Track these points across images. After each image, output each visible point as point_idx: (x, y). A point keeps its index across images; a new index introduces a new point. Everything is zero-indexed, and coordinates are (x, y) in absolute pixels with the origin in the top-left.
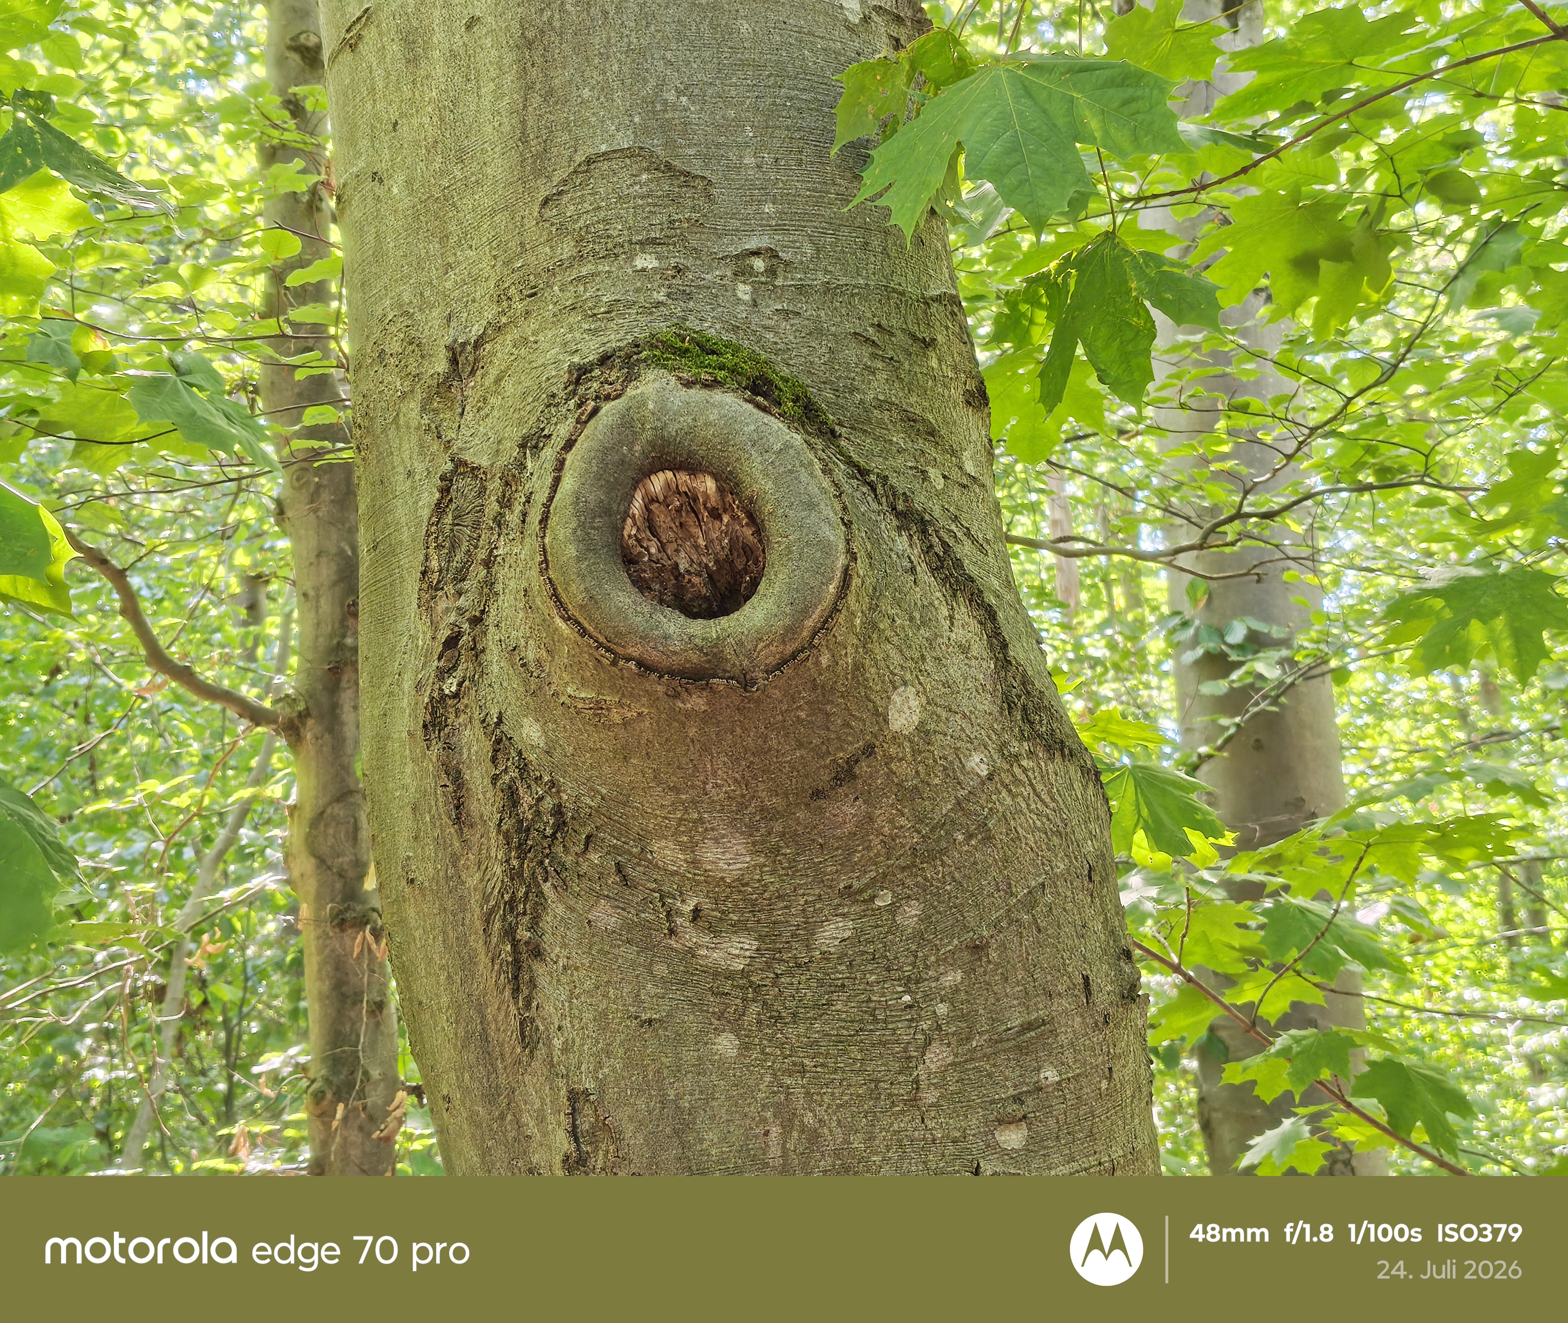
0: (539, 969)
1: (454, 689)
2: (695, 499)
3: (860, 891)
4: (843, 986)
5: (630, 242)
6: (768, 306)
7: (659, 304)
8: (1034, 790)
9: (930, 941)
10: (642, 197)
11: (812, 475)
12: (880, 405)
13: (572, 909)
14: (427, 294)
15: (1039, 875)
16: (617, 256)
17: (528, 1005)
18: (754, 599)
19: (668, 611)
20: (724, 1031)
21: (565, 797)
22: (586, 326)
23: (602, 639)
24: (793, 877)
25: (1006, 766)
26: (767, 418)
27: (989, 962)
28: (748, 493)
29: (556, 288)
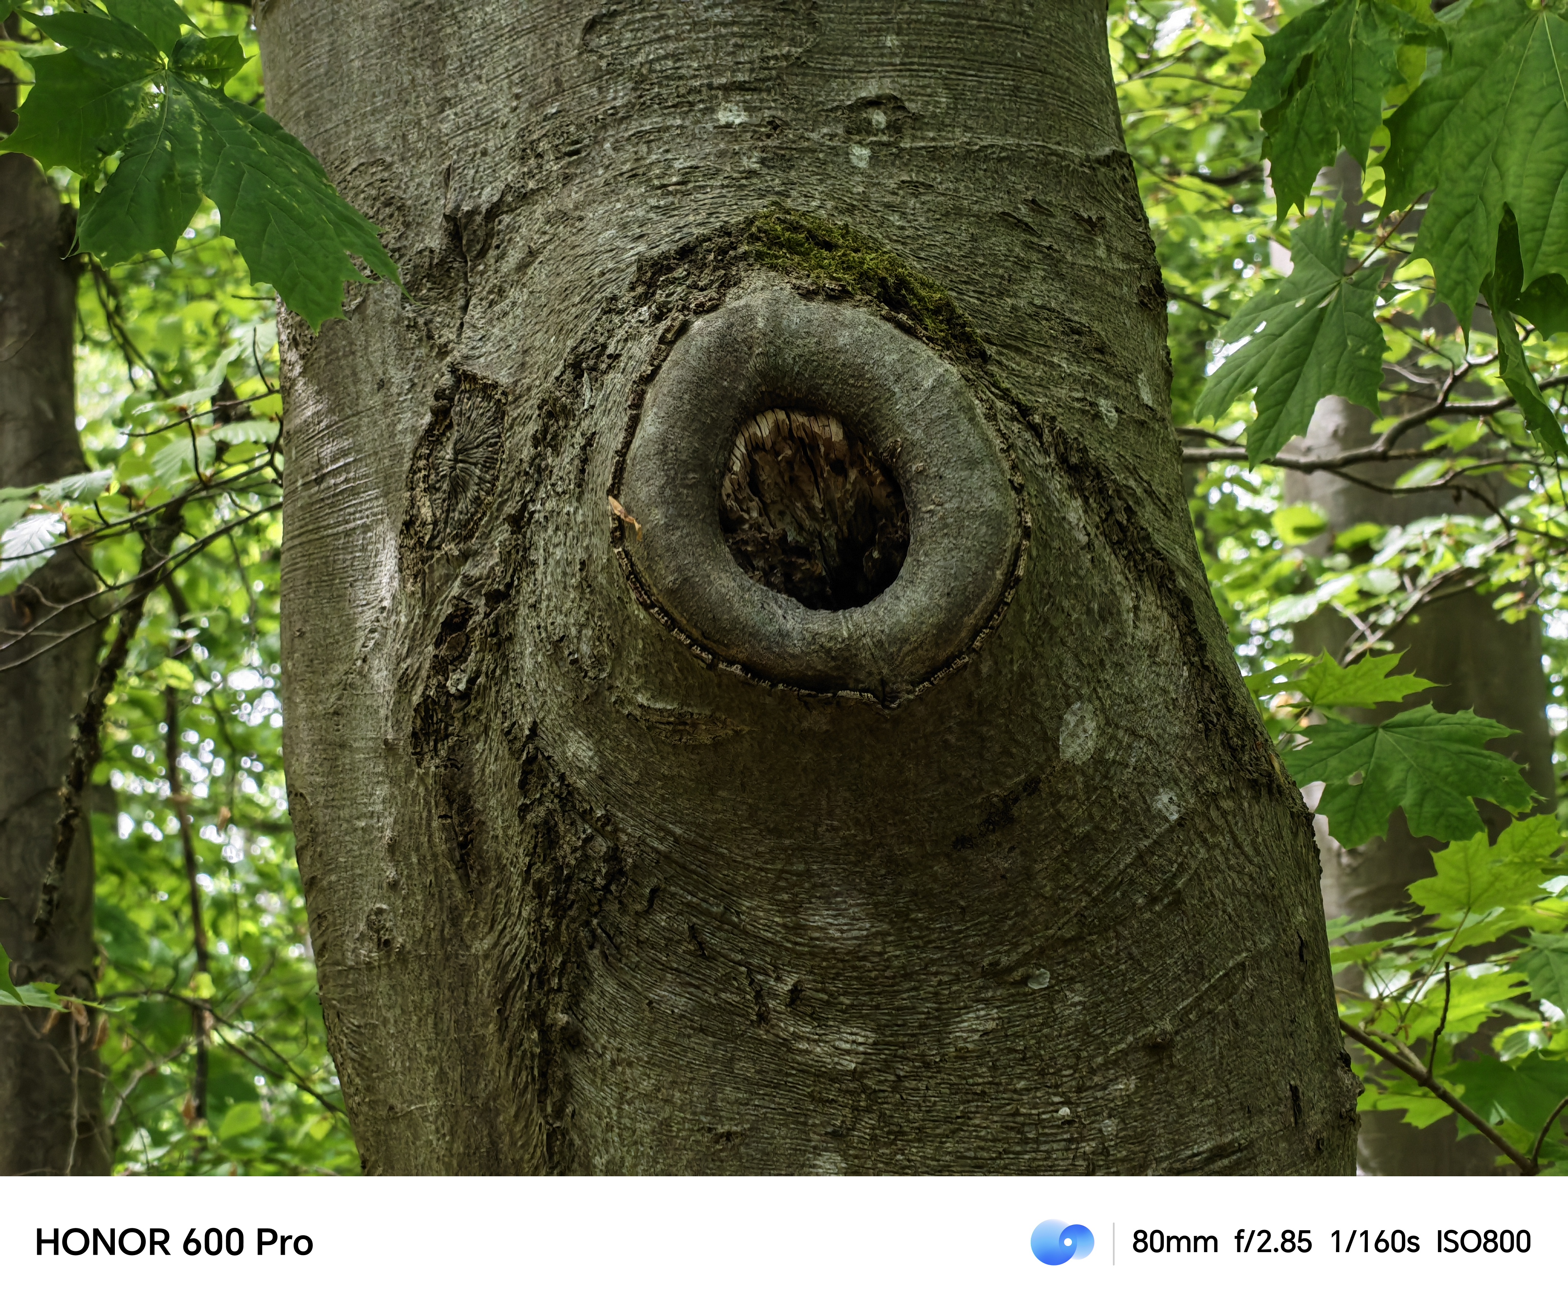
0: (576, 1065)
1: (462, 686)
2: (815, 448)
3: (1010, 970)
4: (983, 1093)
5: (710, 87)
6: (891, 177)
7: (751, 173)
8: (1234, 838)
9: (1097, 1037)
10: (725, 24)
11: (972, 420)
12: (1040, 312)
13: (627, 986)
14: (413, 137)
15: (1239, 953)
16: (691, 104)
17: (559, 1113)
18: (896, 587)
19: (782, 597)
20: (826, 1150)
21: (624, 838)
22: (653, 202)
23: (696, 634)
24: (923, 949)
25: (1200, 808)
26: (915, 344)
27: (1172, 1066)
28: (889, 443)
29: (607, 145)
